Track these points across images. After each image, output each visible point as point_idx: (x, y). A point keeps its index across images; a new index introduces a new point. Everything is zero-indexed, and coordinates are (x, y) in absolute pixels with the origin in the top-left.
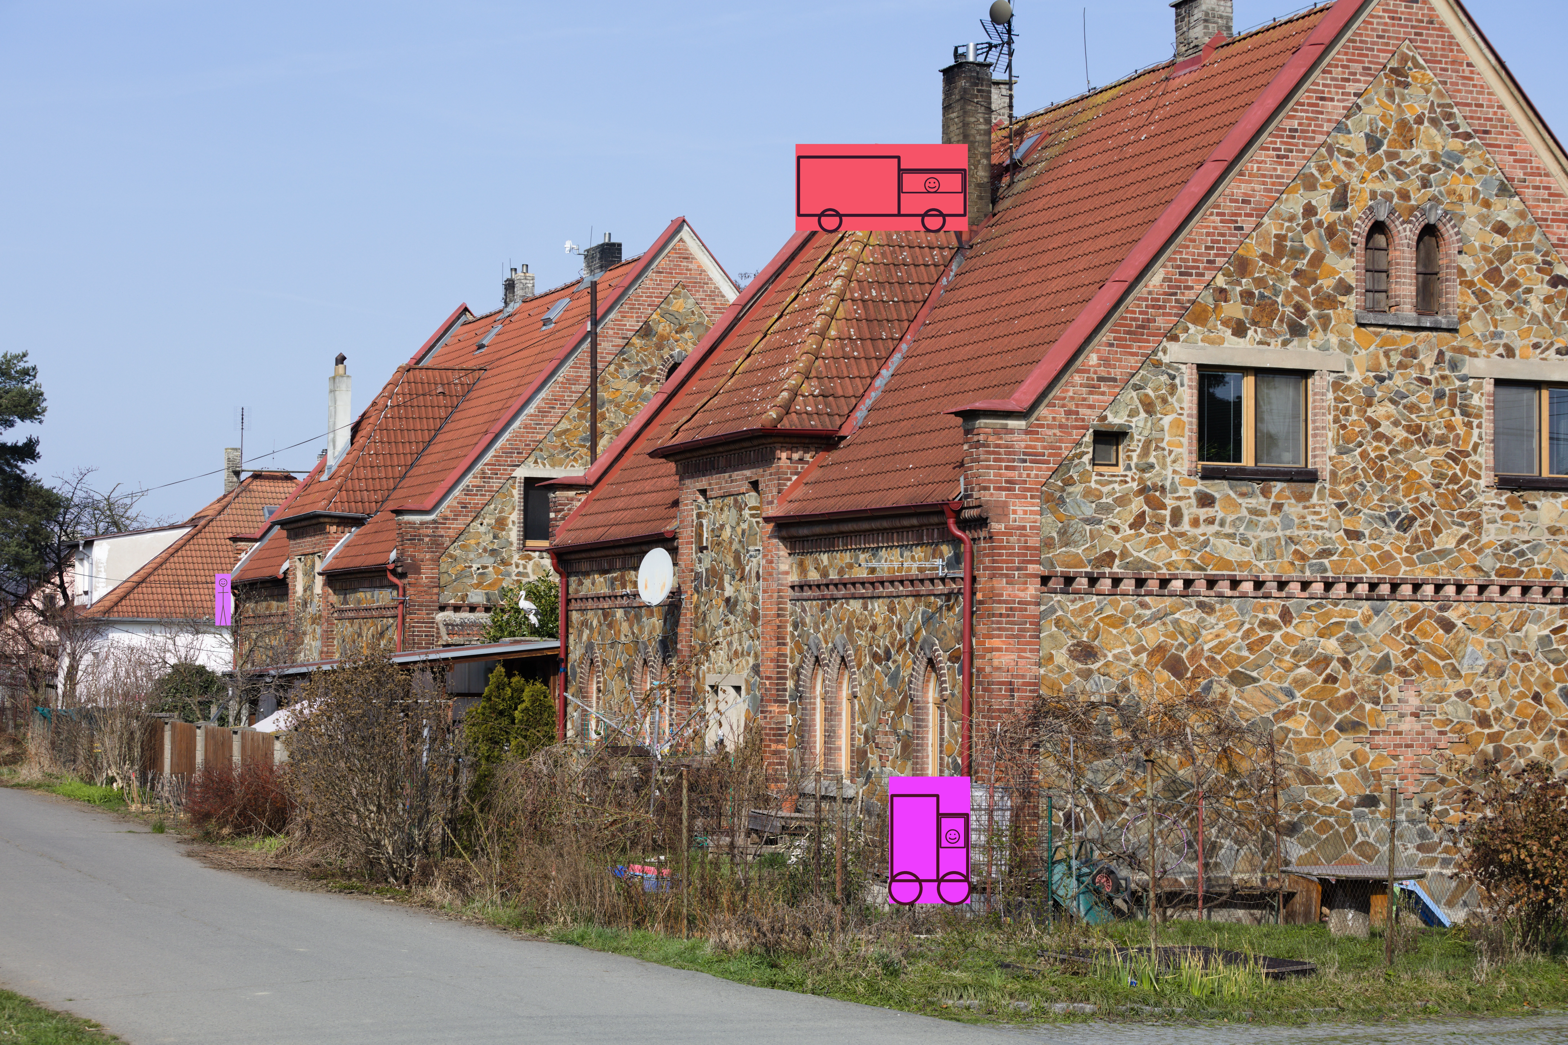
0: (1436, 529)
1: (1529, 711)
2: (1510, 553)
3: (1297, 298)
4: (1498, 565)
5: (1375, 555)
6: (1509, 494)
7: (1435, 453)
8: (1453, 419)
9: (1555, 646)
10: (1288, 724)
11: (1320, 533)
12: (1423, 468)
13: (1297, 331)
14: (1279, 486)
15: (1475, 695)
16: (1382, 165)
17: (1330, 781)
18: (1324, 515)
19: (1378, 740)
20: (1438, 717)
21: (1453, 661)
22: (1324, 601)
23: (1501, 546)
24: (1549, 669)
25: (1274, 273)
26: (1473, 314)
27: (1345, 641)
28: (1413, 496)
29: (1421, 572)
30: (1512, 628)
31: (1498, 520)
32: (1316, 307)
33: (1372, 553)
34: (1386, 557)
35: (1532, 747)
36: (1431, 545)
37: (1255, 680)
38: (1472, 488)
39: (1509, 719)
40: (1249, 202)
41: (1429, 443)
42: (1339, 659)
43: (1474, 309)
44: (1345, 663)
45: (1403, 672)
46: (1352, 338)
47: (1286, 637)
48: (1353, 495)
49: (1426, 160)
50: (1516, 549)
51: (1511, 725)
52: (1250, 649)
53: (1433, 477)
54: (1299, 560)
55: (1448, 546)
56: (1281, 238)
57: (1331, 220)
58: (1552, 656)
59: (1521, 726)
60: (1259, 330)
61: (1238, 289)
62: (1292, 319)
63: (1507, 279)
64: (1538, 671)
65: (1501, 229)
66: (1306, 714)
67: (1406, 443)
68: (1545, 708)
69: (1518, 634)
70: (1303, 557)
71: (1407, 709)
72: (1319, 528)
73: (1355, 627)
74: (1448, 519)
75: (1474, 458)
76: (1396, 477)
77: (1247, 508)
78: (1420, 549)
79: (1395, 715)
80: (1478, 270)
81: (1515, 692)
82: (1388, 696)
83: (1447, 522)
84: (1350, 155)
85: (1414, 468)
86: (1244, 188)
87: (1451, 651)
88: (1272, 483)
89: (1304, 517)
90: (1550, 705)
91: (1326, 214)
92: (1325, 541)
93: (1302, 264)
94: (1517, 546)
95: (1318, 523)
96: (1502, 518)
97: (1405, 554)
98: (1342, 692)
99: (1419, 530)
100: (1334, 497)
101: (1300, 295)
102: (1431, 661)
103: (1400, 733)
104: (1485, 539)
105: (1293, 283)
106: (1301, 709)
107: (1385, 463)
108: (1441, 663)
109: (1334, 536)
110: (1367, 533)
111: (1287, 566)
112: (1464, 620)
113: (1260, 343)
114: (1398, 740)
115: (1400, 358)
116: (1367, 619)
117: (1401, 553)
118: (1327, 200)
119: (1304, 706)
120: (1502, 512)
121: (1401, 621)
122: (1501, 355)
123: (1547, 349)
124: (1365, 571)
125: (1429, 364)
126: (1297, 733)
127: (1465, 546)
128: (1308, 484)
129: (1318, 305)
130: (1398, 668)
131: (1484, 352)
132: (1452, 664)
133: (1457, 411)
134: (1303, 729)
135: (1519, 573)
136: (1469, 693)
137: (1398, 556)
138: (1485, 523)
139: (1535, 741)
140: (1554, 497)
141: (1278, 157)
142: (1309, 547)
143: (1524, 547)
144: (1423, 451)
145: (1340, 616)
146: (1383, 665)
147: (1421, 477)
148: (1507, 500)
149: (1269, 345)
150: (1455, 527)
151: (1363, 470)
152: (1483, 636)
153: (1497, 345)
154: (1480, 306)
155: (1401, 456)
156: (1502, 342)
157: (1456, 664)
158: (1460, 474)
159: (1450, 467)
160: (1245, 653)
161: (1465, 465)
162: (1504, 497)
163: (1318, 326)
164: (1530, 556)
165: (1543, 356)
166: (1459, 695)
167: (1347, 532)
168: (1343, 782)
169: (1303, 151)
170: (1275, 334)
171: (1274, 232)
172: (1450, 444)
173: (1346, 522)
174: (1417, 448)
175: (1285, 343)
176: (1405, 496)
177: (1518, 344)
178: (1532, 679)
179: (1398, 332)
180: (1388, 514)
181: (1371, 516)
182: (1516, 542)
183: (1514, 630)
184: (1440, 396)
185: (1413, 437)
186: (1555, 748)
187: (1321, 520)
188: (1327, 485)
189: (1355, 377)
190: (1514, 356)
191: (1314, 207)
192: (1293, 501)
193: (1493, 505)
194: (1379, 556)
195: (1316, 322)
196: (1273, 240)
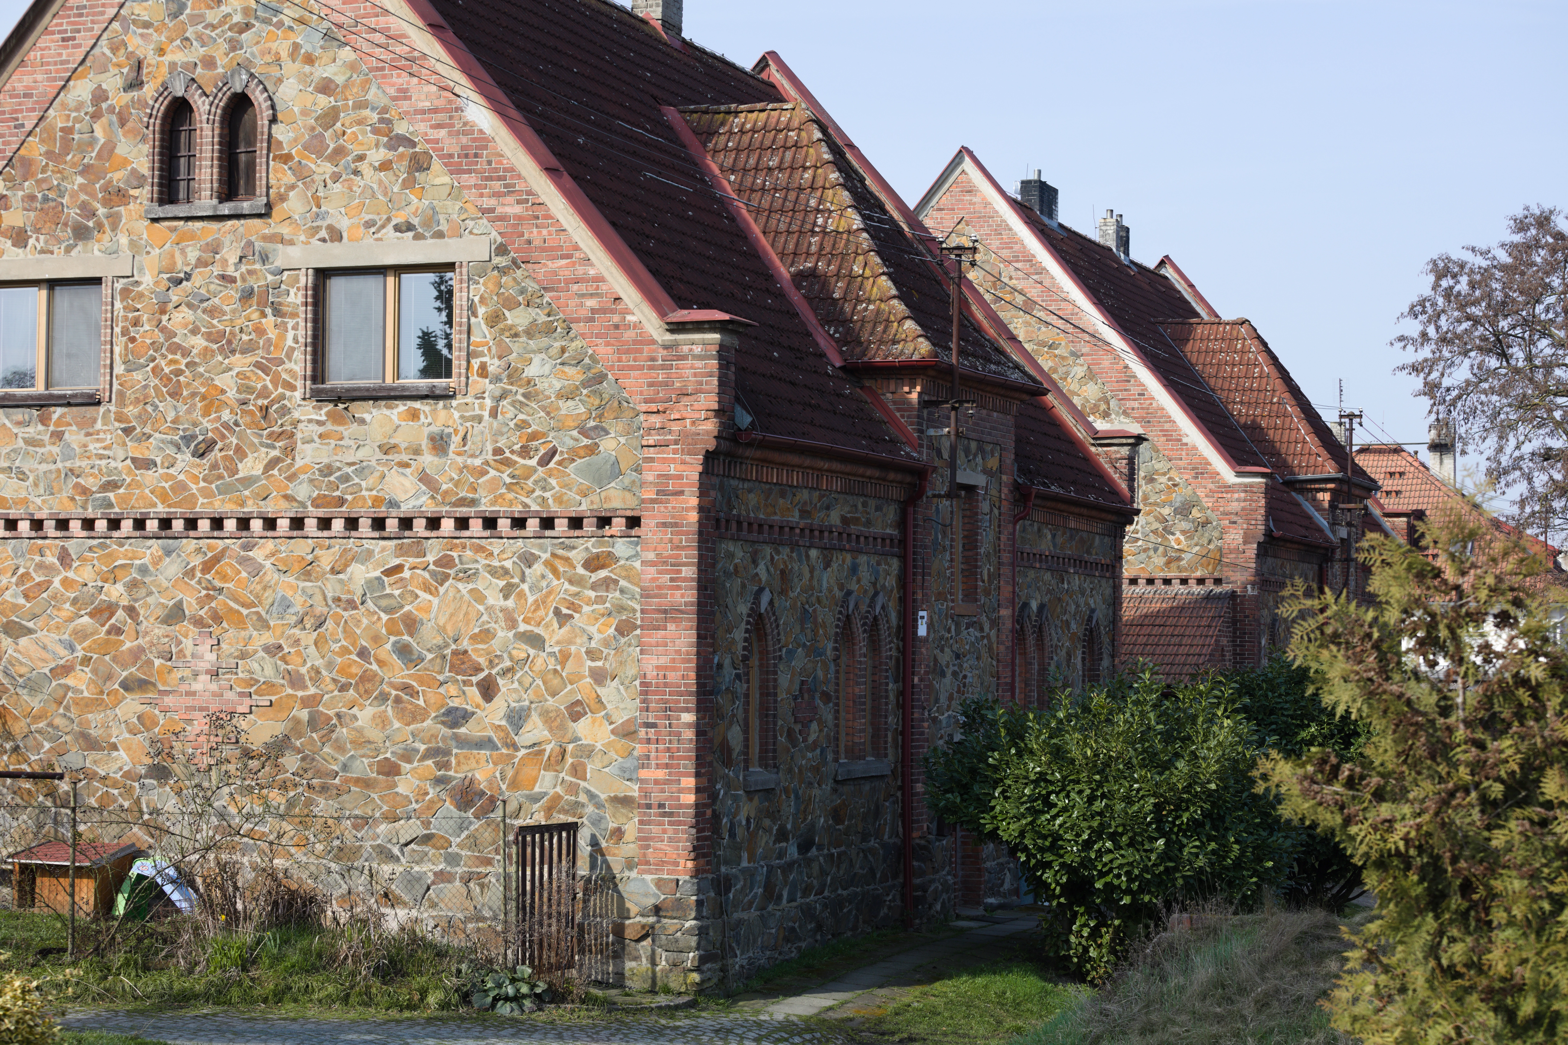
0: (240, 452)
1: (354, 670)
2: (332, 478)
3: (83, 197)
4: (315, 495)
5: (167, 485)
6: (331, 406)
7: (240, 362)
8: (264, 320)
9: (388, 591)
10: (70, 681)
11: (103, 462)
12: (227, 382)
13: (81, 233)
14: (59, 411)
15: (286, 650)
16: (185, 31)
17: (115, 747)
18: (108, 442)
19: (168, 700)
20: (241, 675)
21: (259, 609)
22: (108, 541)
23: (320, 470)
24: (379, 619)
25: (59, 172)
26: (291, 194)
27: (133, 585)
28: (213, 416)
29: (221, 506)
30: (332, 568)
31: (316, 438)
32: (104, 205)
33: (164, 484)
34: (180, 487)
35: (359, 714)
36: (234, 472)
37: (30, 631)
38: (286, 402)
39: (328, 680)
40: (30, 96)
41: (233, 352)
42: (125, 608)
43: (293, 187)
44: (131, 611)
45: (199, 622)
46: (145, 236)
47: (65, 582)
48: (143, 419)
49: (237, 18)
50: (338, 474)
51: (332, 687)
52: (26, 596)
53: (239, 391)
54: (80, 494)
55: (254, 473)
56: (67, 131)
57: (123, 103)
58: (384, 603)
59: (343, 688)
60: (42, 237)
61: (21, 193)
62: (77, 222)
63: (332, 146)
64: (365, 621)
65: (326, 87)
66: (87, 669)
67: (206, 353)
68: (375, 667)
69: (341, 576)
70: (85, 491)
71: (203, 666)
72: (101, 457)
73: (143, 570)
74: (256, 441)
75: (288, 365)
76: (193, 395)
77: (24, 439)
78: (221, 477)
79: (187, 673)
80: (295, 140)
81: (336, 647)
82: (181, 651)
83: (253, 444)
84: (147, 25)
85: (217, 382)
86: (27, 80)
87: (257, 597)
88: (52, 409)
89: (85, 446)
90: (381, 663)
91: (119, 99)
92: (110, 473)
93: (90, 158)
94: (339, 469)
95: (101, 452)
96: (321, 436)
97: (202, 484)
98: (128, 645)
99: (219, 455)
100: (120, 421)
101: (87, 194)
102: (231, 609)
103: (194, 694)
104: (299, 463)
105: (80, 180)
106: (81, 664)
107: (182, 378)
108: (245, 612)
109: (120, 465)
110: (159, 460)
111: (66, 501)
112: (272, 560)
113: (42, 252)
114: (190, 701)
115: (197, 253)
116: (157, 562)
117: (197, 483)
118: (119, 82)
119: (86, 661)
120: (321, 430)
121: (197, 561)
122: (324, 240)
123: (383, 226)
124: (155, 505)
125: (233, 259)
126: (77, 691)
127: (275, 472)
128: (92, 408)
129: (106, 203)
130: (193, 617)
131: (303, 238)
132: (257, 613)
133: (268, 311)
134: (84, 687)
135: (341, 501)
136: (280, 647)
137: (193, 486)
138: (299, 443)
139: (362, 708)
140: (389, 407)
141: (64, 40)
142: (91, 480)
143: (349, 470)
144: (227, 361)
145: (126, 557)
146: (175, 615)
147: (223, 392)
148: (328, 414)
149: (52, 253)
150: (264, 450)
151: (156, 387)
152: (297, 579)
153: (319, 228)
154: (300, 183)
155: (201, 369)
156: (325, 224)
157: (263, 613)
158: (270, 386)
159: (259, 378)
160: (22, 601)
161: (277, 375)
162: (323, 412)
163: (107, 227)
164: (357, 480)
165: (379, 235)
166: (267, 649)
167: (134, 460)
168: (128, 749)
169: (92, 29)
170: (59, 241)
171: (60, 125)
172: (260, 352)
173: (134, 449)
174: (220, 358)
175: (68, 250)
176: (204, 416)
177: (344, 224)
178: (358, 632)
179: (199, 224)
180: (182, 438)
181: (163, 441)
182: (338, 464)
183: (334, 571)
184: (247, 295)
185: (215, 347)
186: (387, 717)
187: (105, 448)
188: (113, 408)
189: (147, 280)
190: (340, 238)
191: (105, 91)
192: (74, 428)
193: (310, 421)
194: (171, 487)
195: (105, 222)
196: (59, 134)
